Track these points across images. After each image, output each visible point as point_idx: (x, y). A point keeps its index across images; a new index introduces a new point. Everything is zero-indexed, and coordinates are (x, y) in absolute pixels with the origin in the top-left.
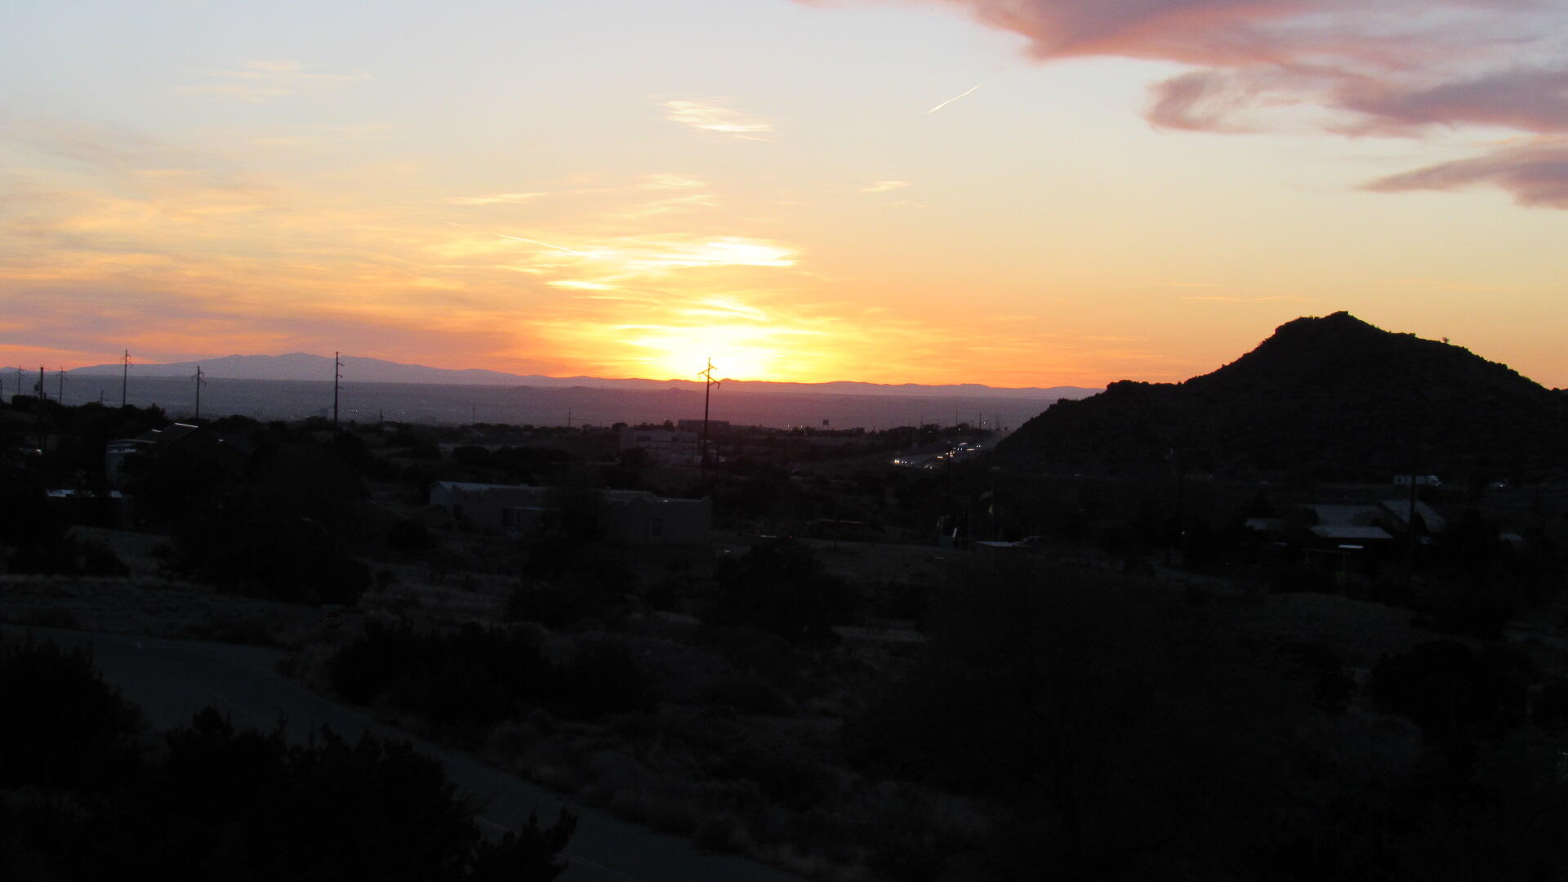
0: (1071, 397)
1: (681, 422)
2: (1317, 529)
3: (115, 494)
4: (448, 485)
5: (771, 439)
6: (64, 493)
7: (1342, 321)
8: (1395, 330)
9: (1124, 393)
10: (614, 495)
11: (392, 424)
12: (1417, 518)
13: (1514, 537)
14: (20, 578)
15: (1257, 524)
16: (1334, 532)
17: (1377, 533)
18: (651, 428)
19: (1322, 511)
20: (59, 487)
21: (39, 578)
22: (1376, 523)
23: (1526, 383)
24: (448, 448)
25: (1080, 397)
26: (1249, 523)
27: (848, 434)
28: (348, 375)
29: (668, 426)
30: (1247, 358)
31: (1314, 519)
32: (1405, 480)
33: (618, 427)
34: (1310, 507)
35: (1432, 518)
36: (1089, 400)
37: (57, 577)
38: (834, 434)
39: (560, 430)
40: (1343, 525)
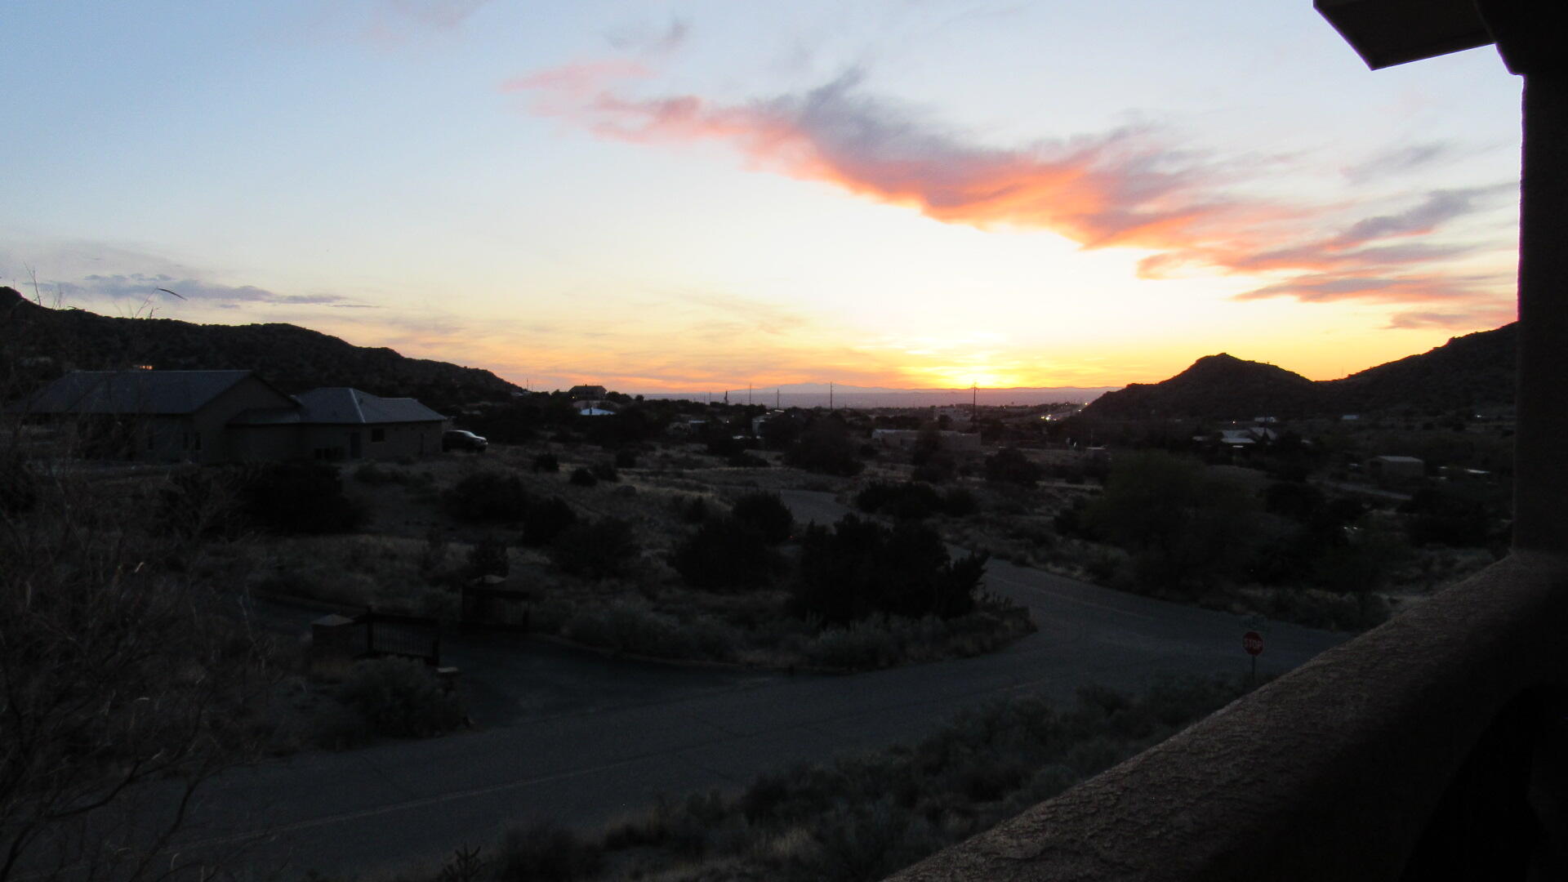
0: (1112, 390)
1: (957, 405)
2: (1224, 440)
3: (758, 437)
4: (879, 431)
5: (992, 410)
6: (739, 437)
7: (1224, 358)
8: (1246, 360)
9: (1134, 389)
10: (943, 433)
11: (850, 409)
12: (1266, 435)
13: (1307, 442)
14: (735, 469)
15: (1199, 438)
16: (1231, 441)
17: (1249, 441)
18: (945, 407)
19: (1225, 432)
20: (737, 434)
21: (742, 469)
22: (1248, 437)
23: (1303, 379)
24: (873, 417)
25: (1116, 390)
26: (1195, 438)
27: (1022, 407)
29: (952, 406)
30: (1184, 373)
31: (1222, 435)
32: (1261, 419)
33: (933, 407)
34: (1220, 431)
35: (1272, 435)
36: (1119, 392)
37: (748, 468)
38: (1016, 407)
39: (910, 409)
40: (1234, 438)
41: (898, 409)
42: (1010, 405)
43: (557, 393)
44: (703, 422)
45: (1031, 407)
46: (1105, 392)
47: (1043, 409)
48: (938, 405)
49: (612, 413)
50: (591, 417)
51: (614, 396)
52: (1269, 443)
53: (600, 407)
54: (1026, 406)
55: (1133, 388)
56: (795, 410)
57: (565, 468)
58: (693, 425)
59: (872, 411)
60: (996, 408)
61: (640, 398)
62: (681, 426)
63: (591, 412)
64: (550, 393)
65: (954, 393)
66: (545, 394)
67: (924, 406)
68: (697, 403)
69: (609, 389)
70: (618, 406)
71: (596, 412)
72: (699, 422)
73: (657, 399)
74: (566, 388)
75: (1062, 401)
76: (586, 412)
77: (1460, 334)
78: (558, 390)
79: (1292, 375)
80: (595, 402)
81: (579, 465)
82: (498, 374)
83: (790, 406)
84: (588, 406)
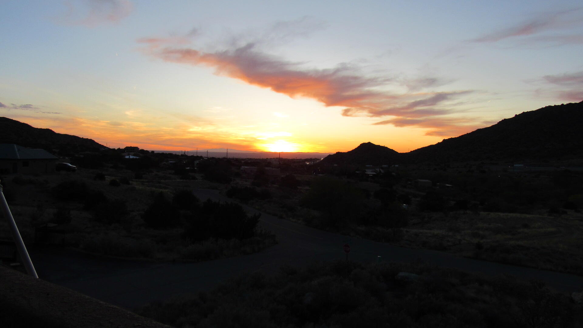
0: (331, 154)
1: (276, 158)
2: (366, 173)
3: (196, 168)
4: (243, 167)
6: (188, 168)
7: (369, 144)
10: (266, 168)
11: (235, 158)
12: (380, 171)
13: (394, 174)
14: (182, 180)
15: (357, 172)
16: (369, 173)
17: (374, 173)
19: (367, 170)
20: (187, 167)
21: (185, 180)
22: (374, 172)
23: (396, 152)
24: (243, 161)
25: (332, 154)
28: (229, 151)
29: (274, 158)
30: (356, 149)
31: (366, 171)
32: (380, 167)
35: (382, 171)
37: (187, 180)
40: (370, 172)
41: (254, 159)
42: (295, 158)
43: (119, 149)
44: (175, 162)
45: (303, 159)
46: (329, 155)
47: (307, 160)
48: (269, 158)
49: (137, 158)
50: (129, 159)
51: (143, 151)
52: (381, 174)
53: (134, 155)
54: (301, 159)
55: (338, 153)
56: (213, 158)
57: (108, 179)
58: (171, 163)
59: (243, 159)
60: (290, 159)
61: (153, 152)
62: (166, 164)
63: (129, 156)
64: (116, 149)
65: (275, 153)
66: (114, 149)
67: (264, 158)
68: (176, 155)
69: (140, 148)
70: (141, 155)
71: (131, 157)
72: (174, 162)
73: (160, 153)
74: (123, 147)
75: (313, 158)
76: (127, 157)
77: (446, 138)
78: (119, 148)
79: (392, 150)
80: (132, 153)
81: (113, 178)
82: (96, 141)
83: (211, 157)
84: (129, 155)
